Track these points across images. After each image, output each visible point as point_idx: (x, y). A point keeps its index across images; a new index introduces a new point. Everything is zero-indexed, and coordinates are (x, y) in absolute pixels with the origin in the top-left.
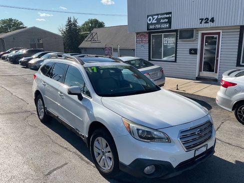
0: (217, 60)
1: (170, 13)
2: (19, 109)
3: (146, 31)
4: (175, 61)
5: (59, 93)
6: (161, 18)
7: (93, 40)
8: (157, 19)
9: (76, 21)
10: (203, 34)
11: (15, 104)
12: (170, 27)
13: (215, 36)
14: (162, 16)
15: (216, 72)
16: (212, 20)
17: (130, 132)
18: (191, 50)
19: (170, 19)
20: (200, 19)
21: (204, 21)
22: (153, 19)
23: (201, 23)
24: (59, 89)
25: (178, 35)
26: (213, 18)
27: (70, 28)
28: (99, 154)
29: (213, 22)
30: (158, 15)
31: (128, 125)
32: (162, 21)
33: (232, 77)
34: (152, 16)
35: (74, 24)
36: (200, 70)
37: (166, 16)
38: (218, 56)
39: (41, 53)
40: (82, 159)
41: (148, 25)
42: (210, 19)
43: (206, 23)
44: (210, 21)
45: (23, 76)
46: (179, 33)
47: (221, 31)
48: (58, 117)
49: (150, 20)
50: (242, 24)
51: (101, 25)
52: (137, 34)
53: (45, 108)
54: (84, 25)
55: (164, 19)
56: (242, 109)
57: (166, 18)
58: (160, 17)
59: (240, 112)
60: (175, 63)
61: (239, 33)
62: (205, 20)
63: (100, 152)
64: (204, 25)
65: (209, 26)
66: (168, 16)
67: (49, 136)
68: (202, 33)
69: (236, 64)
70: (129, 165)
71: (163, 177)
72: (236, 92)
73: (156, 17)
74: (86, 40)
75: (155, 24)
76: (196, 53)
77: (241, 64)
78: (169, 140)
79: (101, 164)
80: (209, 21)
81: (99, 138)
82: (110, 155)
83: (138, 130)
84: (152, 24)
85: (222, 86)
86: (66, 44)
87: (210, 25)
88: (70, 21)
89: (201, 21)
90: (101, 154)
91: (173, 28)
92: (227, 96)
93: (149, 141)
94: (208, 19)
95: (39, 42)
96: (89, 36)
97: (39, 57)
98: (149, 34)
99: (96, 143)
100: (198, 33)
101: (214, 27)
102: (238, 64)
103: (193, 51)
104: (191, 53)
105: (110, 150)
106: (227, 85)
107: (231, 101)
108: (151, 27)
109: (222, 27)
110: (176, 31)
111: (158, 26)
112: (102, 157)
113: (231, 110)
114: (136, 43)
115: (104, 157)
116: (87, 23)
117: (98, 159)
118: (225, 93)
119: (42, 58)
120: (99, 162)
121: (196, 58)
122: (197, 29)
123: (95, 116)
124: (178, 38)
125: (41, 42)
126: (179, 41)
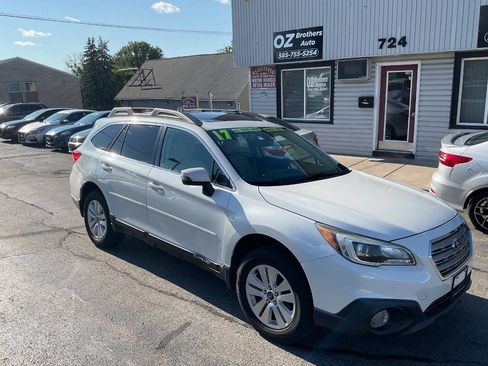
0: (413, 119)
1: (320, 29)
2: (36, 224)
3: (272, 63)
4: (331, 122)
5: (151, 183)
6: (302, 39)
7: (144, 84)
8: (294, 41)
9: (105, 47)
10: (384, 69)
11: (23, 215)
12: (320, 55)
13: (407, 72)
14: (304, 35)
15: (411, 141)
16: (403, 42)
17: (339, 250)
18: (361, 99)
19: (319, 40)
20: (380, 40)
21: (387, 44)
22: (286, 39)
23: (381, 47)
24: (149, 176)
25: (336, 72)
26: (404, 39)
27: (92, 59)
28: (258, 299)
29: (404, 46)
30: (295, 32)
31: (331, 237)
32: (303, 43)
33: (460, 146)
34: (284, 34)
35: (100, 51)
36: (380, 138)
37: (310, 34)
38: (413, 110)
39: (42, 111)
40: (216, 313)
41: (276, 51)
42: (398, 40)
43: (391, 46)
44: (399, 43)
45: (13, 160)
46: (337, 67)
47: (418, 63)
48: (146, 234)
49: (279, 42)
50: (458, 50)
51: (155, 54)
52: (253, 69)
53: (109, 218)
54: (120, 54)
55: (307, 39)
56: (483, 205)
57: (312, 38)
58: (299, 35)
59: (478, 210)
60: (330, 126)
61: (453, 66)
62: (389, 41)
63: (262, 294)
64: (386, 51)
65: (398, 53)
66: (314, 34)
67: (128, 274)
68: (383, 67)
69: (448, 125)
70: (338, 314)
71: (404, 330)
72: (471, 173)
73: (291, 36)
74: (130, 83)
75: (289, 50)
76: (371, 105)
77: (458, 123)
78: (412, 260)
79: (265, 319)
80: (396, 44)
81: (261, 268)
82: (291, 298)
83: (355, 244)
84: (283, 50)
85: (443, 162)
86: (85, 93)
87: (399, 50)
88: (92, 46)
89: (382, 45)
90: (265, 297)
91: (326, 57)
92: (454, 181)
93: (378, 264)
94: (395, 40)
95: (28, 88)
96: (136, 75)
97: (40, 119)
98: (278, 69)
99: (251, 278)
100: (374, 67)
101: (405, 55)
102: (453, 125)
103: (366, 102)
104: (361, 105)
105: (289, 288)
106: (452, 161)
107: (462, 191)
108: (282, 56)
109: (421, 54)
110: (331, 63)
111: (296, 54)
112: (267, 305)
113: (461, 208)
114: (250, 88)
115: (271, 304)
116: (125, 51)
117: (256, 309)
118: (450, 177)
119: (47, 122)
120: (261, 315)
121: (372, 115)
122: (374, 60)
123: (252, 223)
124: (336, 76)
125: (33, 89)
126: (338, 84)
